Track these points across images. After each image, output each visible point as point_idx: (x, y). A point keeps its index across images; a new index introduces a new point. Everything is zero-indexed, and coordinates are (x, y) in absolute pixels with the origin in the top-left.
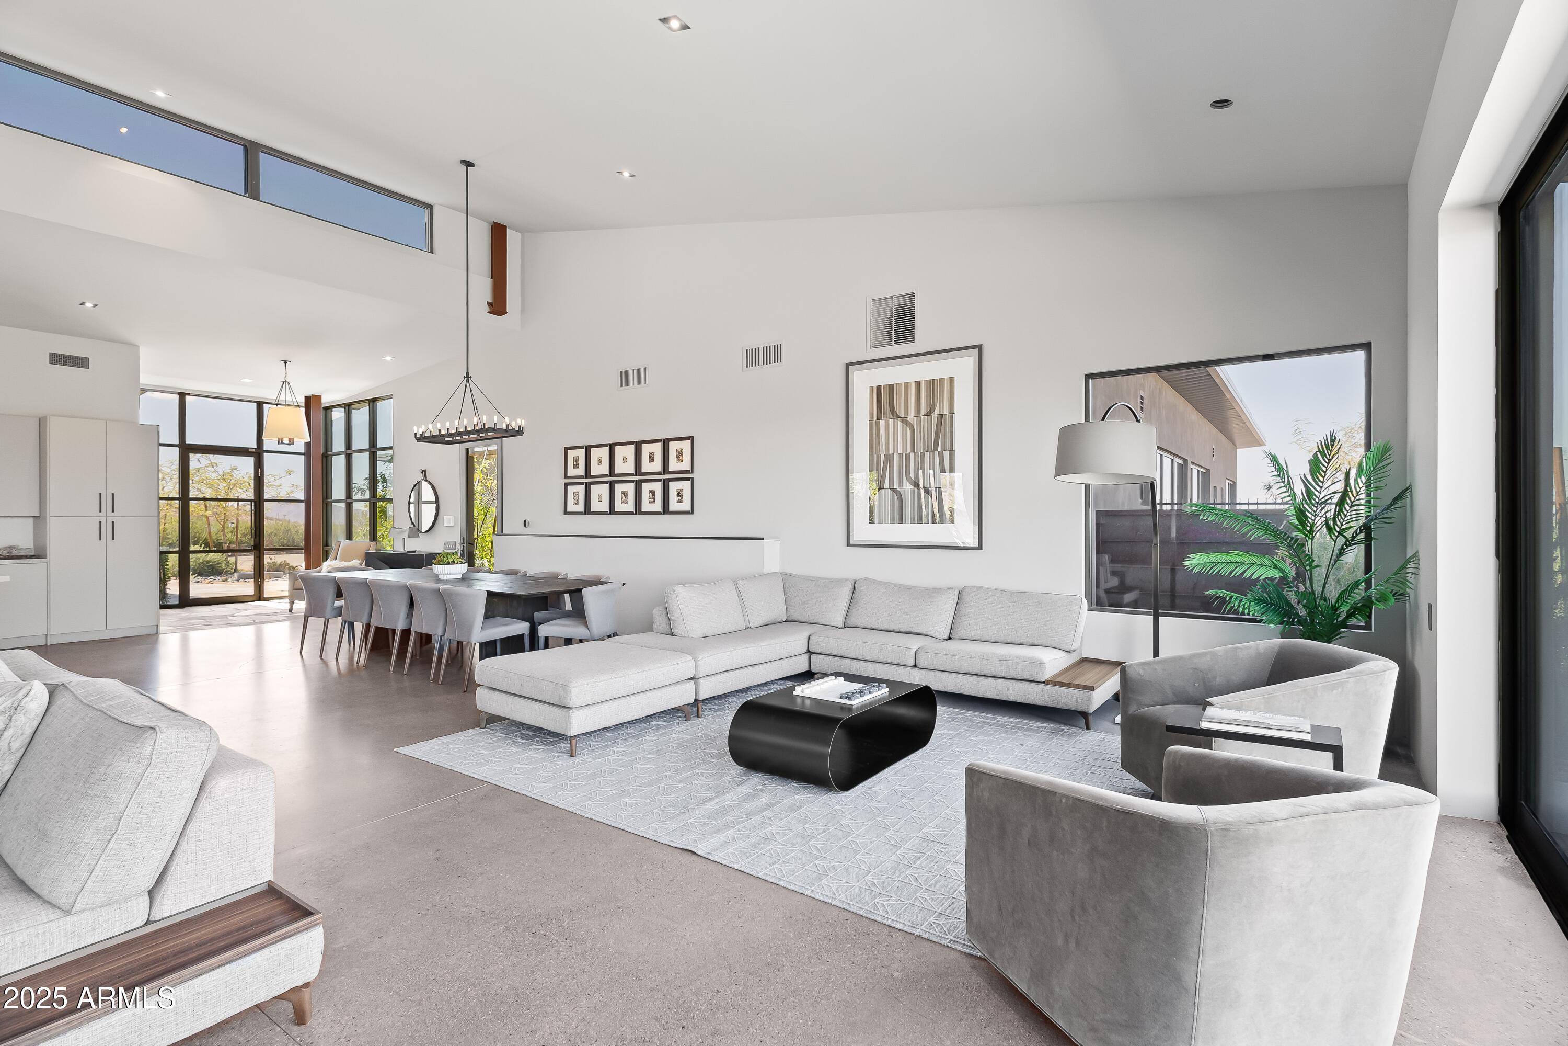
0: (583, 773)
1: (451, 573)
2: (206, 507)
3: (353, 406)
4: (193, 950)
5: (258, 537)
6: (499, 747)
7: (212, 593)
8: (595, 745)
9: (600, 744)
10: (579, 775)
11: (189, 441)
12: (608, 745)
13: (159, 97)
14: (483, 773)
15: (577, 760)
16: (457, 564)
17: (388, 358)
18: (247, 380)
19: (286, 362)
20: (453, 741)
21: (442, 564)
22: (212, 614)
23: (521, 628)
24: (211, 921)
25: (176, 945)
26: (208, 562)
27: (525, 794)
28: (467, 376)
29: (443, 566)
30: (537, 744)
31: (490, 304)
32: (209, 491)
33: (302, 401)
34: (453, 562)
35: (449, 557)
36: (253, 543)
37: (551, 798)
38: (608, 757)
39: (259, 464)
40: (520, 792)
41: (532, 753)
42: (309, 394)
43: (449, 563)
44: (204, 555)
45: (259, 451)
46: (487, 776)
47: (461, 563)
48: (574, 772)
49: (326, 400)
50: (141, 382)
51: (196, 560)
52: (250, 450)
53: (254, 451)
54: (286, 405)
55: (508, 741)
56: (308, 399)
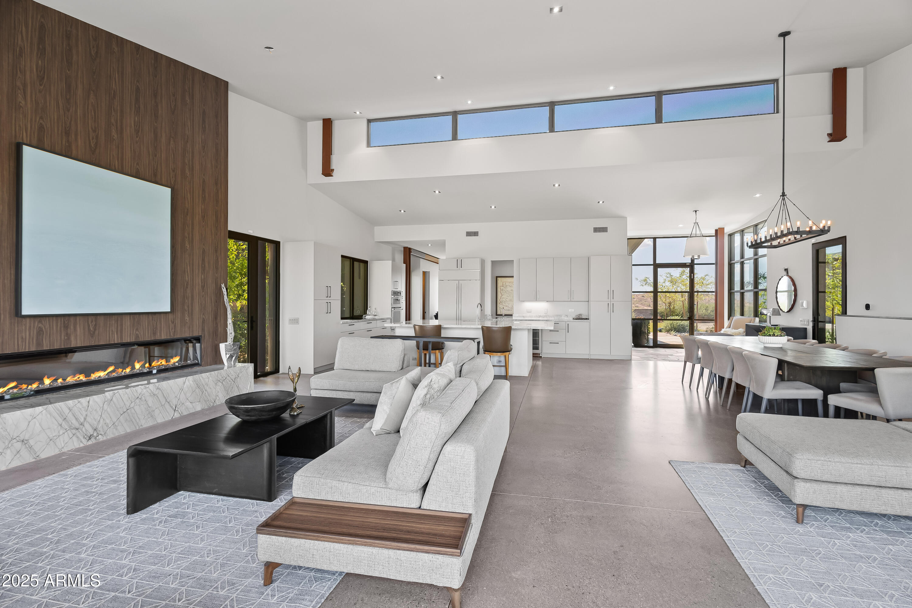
0: (793, 544)
1: (772, 342)
2: (682, 296)
3: (745, 231)
4: (412, 534)
5: (691, 313)
6: (741, 486)
7: (676, 342)
8: (831, 522)
9: (840, 524)
10: (788, 543)
11: (658, 262)
12: (849, 528)
13: (612, 90)
14: (706, 502)
15: (800, 528)
16: (777, 336)
17: (758, 195)
18: (681, 226)
19: (696, 212)
20: (711, 468)
21: (764, 336)
22: (665, 353)
23: (815, 393)
24: (434, 522)
25: (412, 527)
26: (682, 325)
27: (723, 535)
28: (783, 195)
29: (765, 337)
30: (774, 497)
31: (829, 135)
32: (683, 287)
33: (713, 233)
34: (774, 335)
35: (771, 331)
36: (689, 316)
37: (740, 551)
38: (835, 541)
39: (692, 272)
40: (720, 532)
41: (762, 503)
42: (717, 228)
43: (770, 335)
44: (680, 321)
45: (692, 264)
46: (708, 507)
47: (780, 336)
48: (785, 538)
49: (728, 230)
50: (628, 235)
51: (676, 324)
52: (687, 264)
53: (689, 264)
54: (696, 236)
55: (752, 485)
56: (716, 231)
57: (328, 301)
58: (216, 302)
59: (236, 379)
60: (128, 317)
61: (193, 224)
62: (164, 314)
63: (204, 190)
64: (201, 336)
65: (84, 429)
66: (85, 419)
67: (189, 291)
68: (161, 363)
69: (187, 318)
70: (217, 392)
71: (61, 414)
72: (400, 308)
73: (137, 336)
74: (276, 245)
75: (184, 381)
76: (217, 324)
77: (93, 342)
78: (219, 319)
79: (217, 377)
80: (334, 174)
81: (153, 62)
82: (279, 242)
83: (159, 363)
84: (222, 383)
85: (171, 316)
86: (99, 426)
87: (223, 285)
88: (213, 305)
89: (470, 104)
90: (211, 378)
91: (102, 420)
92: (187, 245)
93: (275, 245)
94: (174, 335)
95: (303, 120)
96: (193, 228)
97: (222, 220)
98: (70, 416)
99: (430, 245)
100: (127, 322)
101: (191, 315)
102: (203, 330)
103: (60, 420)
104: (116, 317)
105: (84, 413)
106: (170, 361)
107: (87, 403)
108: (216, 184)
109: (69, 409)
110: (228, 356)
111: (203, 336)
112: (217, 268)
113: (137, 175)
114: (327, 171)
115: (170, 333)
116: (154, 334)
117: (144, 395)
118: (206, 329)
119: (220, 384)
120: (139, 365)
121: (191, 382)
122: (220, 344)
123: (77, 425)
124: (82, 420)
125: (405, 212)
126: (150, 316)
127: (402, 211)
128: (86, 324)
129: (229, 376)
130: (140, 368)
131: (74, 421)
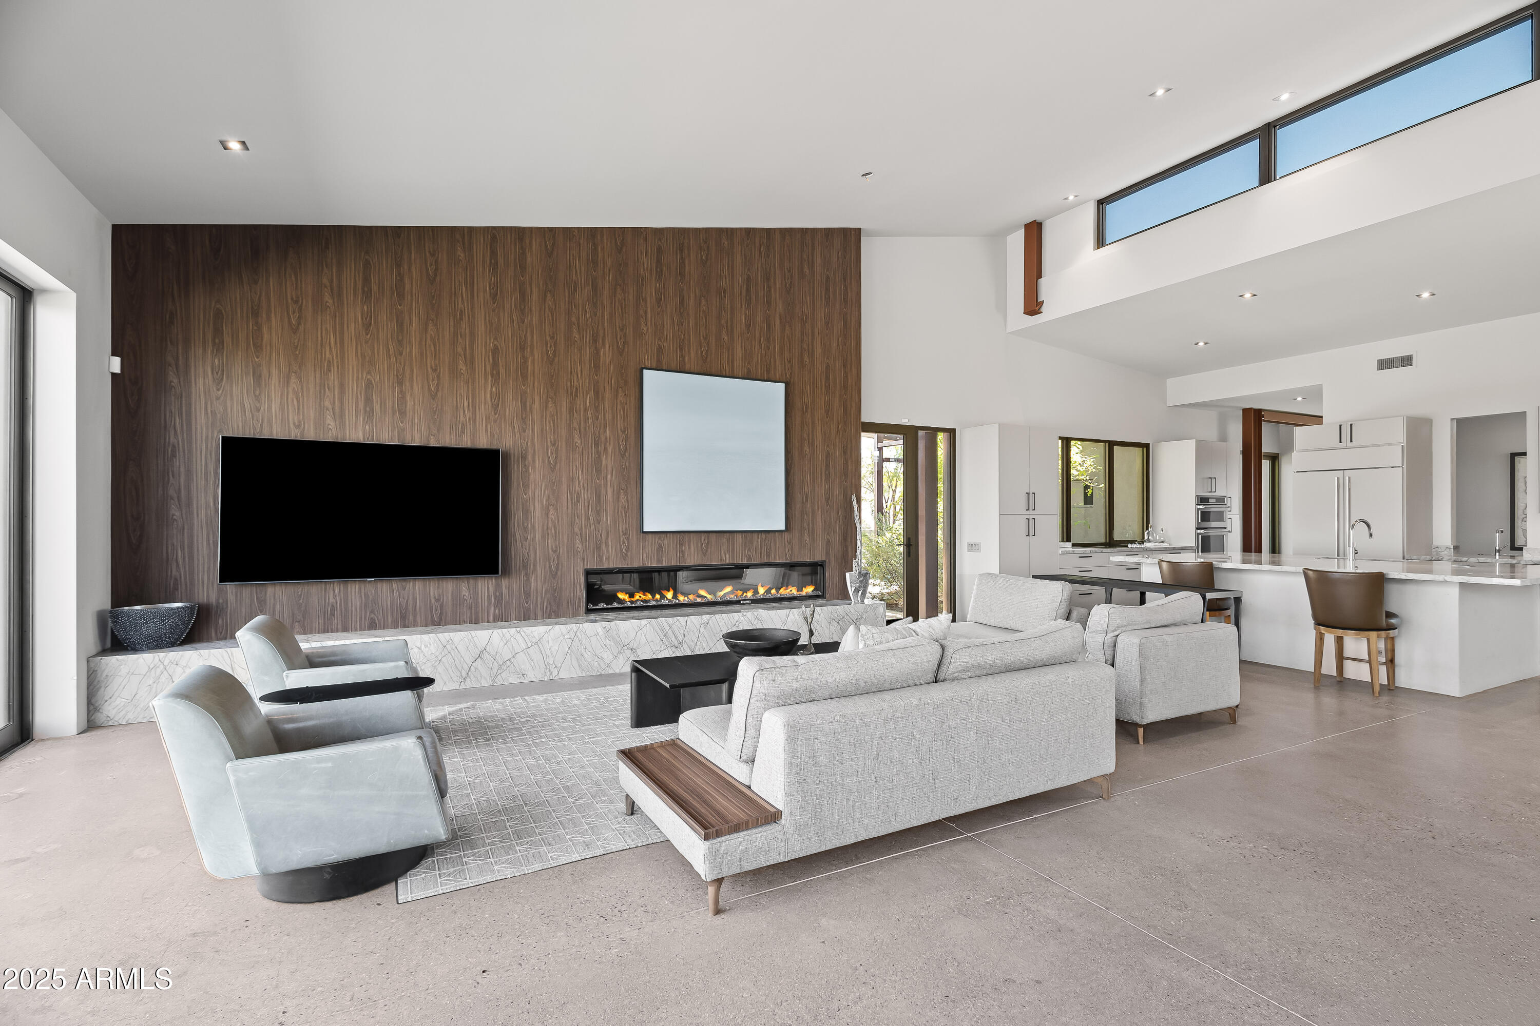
57: (1031, 517)
58: (846, 519)
59: (858, 620)
60: (739, 535)
61: (813, 423)
62: (779, 533)
63: (827, 378)
64: (825, 561)
65: (682, 649)
66: (683, 638)
67: (808, 505)
68: (791, 591)
69: (807, 538)
70: (831, 634)
71: (662, 630)
72: (1225, 528)
73: (749, 558)
74: (951, 433)
75: (788, 614)
76: (846, 546)
77: (706, 561)
78: (849, 540)
79: (831, 614)
80: (1043, 309)
81: (765, 241)
82: (954, 430)
83: (788, 590)
84: (838, 623)
85: (787, 535)
86: (697, 649)
87: (854, 497)
88: (841, 522)
89: (1288, 102)
90: (822, 614)
91: (698, 643)
92: (806, 449)
93: (949, 434)
94: (791, 559)
95: (997, 237)
96: (813, 428)
97: (853, 411)
98: (670, 633)
99: (1299, 399)
100: (739, 540)
101: (812, 533)
102: (828, 554)
103: (662, 636)
104: (728, 534)
105: (682, 632)
106: (802, 591)
107: (685, 623)
108: (845, 366)
109: (669, 626)
110: (853, 589)
111: (827, 561)
112: (846, 475)
113: (749, 376)
114: (1033, 306)
115: (786, 556)
116: (768, 555)
117: (741, 624)
118: (831, 553)
119: (836, 624)
120: (764, 589)
121: (796, 616)
122: (846, 573)
123: (676, 643)
124: (681, 639)
125: (1206, 344)
126: (763, 535)
127: (1201, 344)
128: (699, 541)
129: (847, 615)
130: (764, 593)
131: (673, 639)
